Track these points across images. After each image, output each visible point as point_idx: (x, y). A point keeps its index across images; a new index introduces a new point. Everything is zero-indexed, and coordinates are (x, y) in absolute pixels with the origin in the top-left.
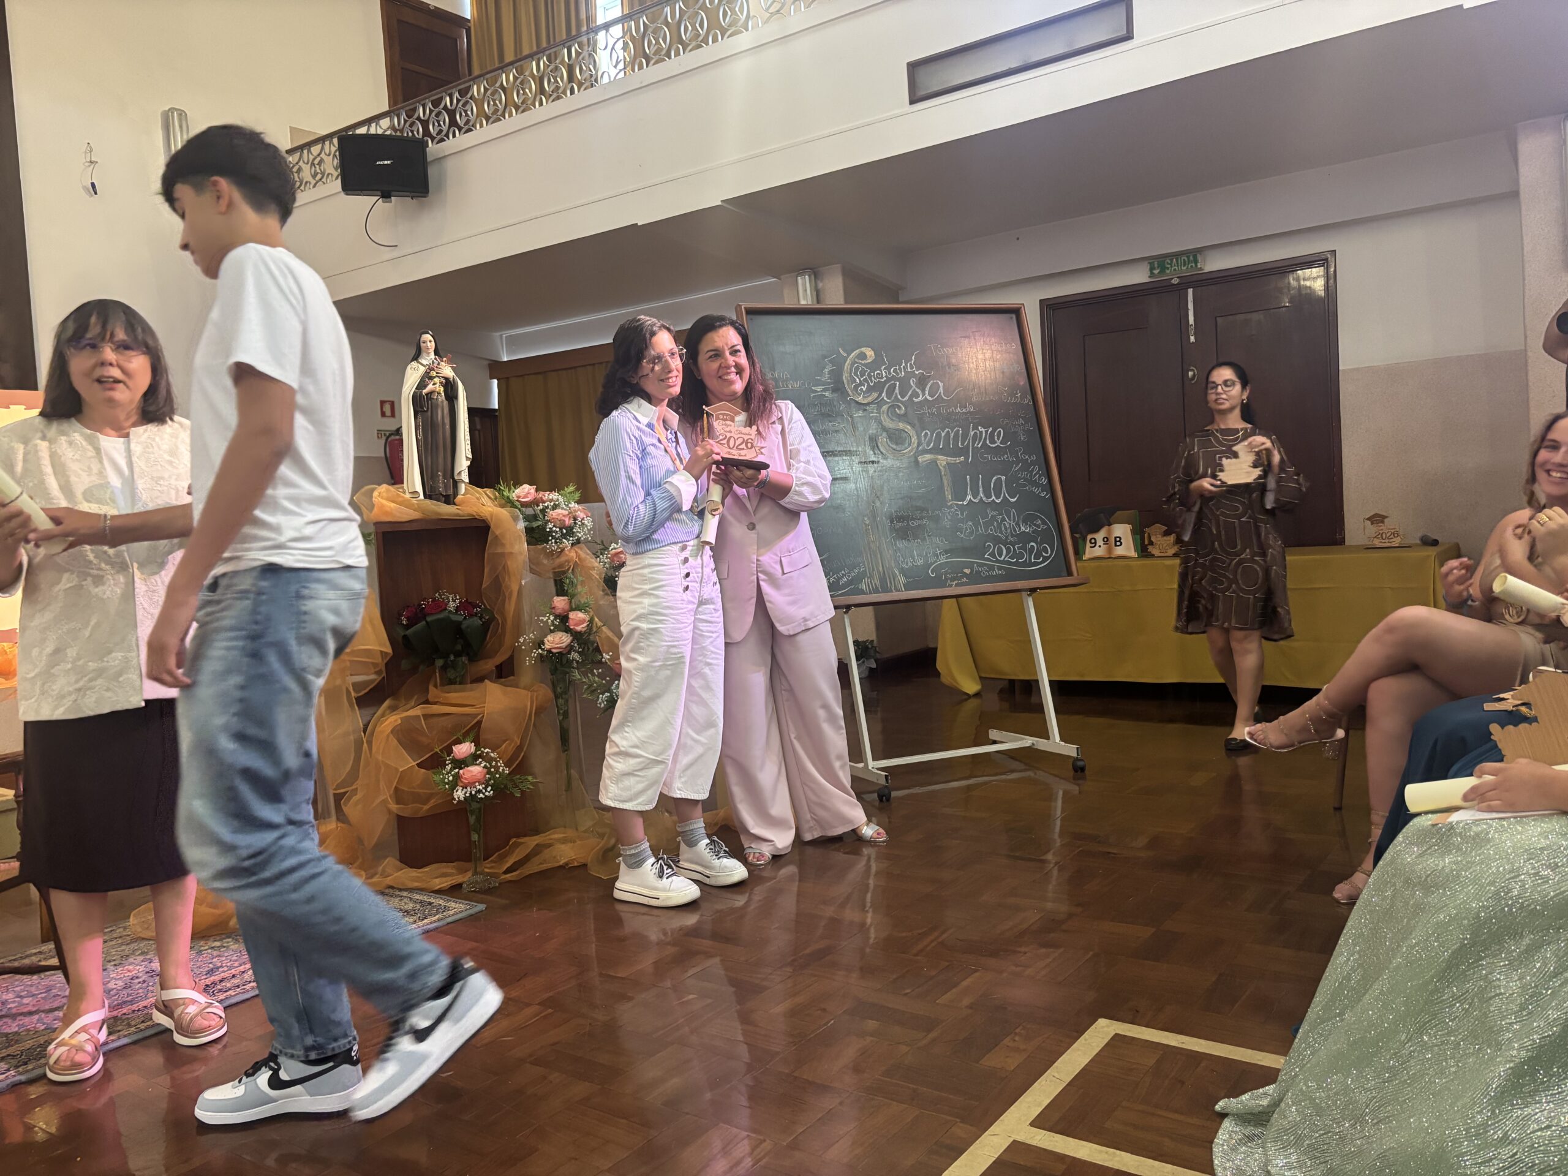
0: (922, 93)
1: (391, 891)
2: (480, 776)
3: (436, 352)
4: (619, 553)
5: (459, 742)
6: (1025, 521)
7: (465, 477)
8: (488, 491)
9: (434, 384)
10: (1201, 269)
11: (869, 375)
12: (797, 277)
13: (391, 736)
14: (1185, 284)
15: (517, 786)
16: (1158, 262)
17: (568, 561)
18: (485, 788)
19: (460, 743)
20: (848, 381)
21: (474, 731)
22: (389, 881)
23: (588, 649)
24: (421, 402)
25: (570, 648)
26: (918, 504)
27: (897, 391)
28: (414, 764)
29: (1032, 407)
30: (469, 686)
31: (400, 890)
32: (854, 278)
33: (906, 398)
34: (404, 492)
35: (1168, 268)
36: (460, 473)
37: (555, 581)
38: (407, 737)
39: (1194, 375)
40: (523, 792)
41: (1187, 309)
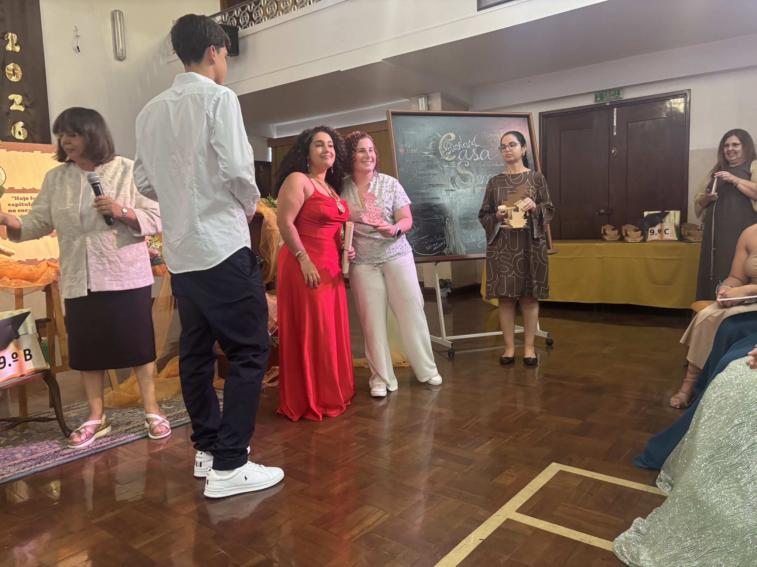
0: (483, 5)
10: (621, 98)
11: (452, 147)
14: (613, 105)
16: (599, 94)
20: (441, 150)
26: (474, 212)
27: (466, 155)
32: (446, 99)
33: (470, 159)
39: (615, 152)
41: (613, 119)
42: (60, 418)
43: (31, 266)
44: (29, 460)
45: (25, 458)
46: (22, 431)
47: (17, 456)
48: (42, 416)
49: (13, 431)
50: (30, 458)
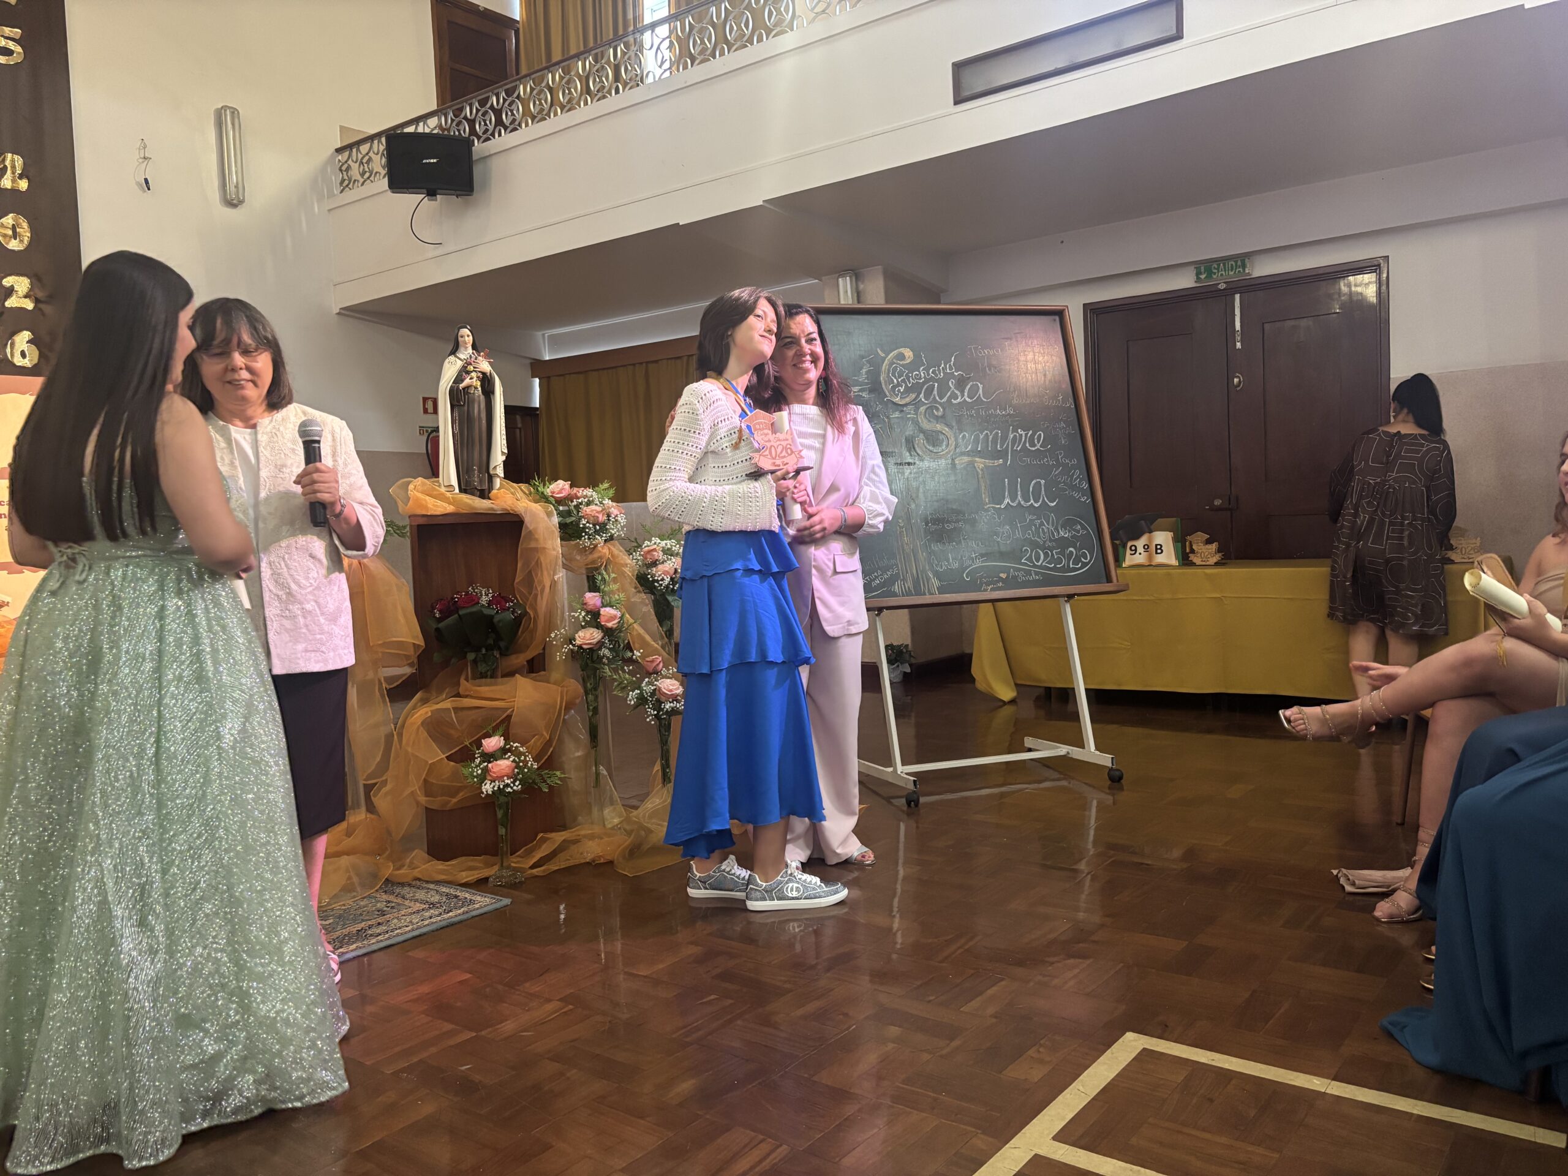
0: (966, 93)
1: (418, 883)
2: (508, 771)
3: (474, 347)
4: (652, 550)
5: (488, 735)
6: (1064, 526)
7: (500, 472)
8: (523, 486)
9: (471, 379)
10: (1249, 274)
11: (907, 376)
12: (838, 278)
13: (422, 729)
14: (1232, 289)
15: (545, 781)
16: (1205, 267)
17: (600, 557)
18: (514, 783)
19: (490, 736)
20: (885, 382)
21: (504, 725)
22: (416, 873)
23: (619, 646)
24: (458, 396)
25: (600, 644)
26: (954, 507)
27: (935, 392)
28: (444, 756)
29: (1074, 410)
30: (500, 680)
31: (427, 882)
32: (894, 279)
33: (945, 400)
34: (439, 486)
35: (1215, 273)
36: (495, 467)
37: (588, 577)
38: (436, 728)
39: (1240, 382)
40: (550, 787)
41: (1234, 315)
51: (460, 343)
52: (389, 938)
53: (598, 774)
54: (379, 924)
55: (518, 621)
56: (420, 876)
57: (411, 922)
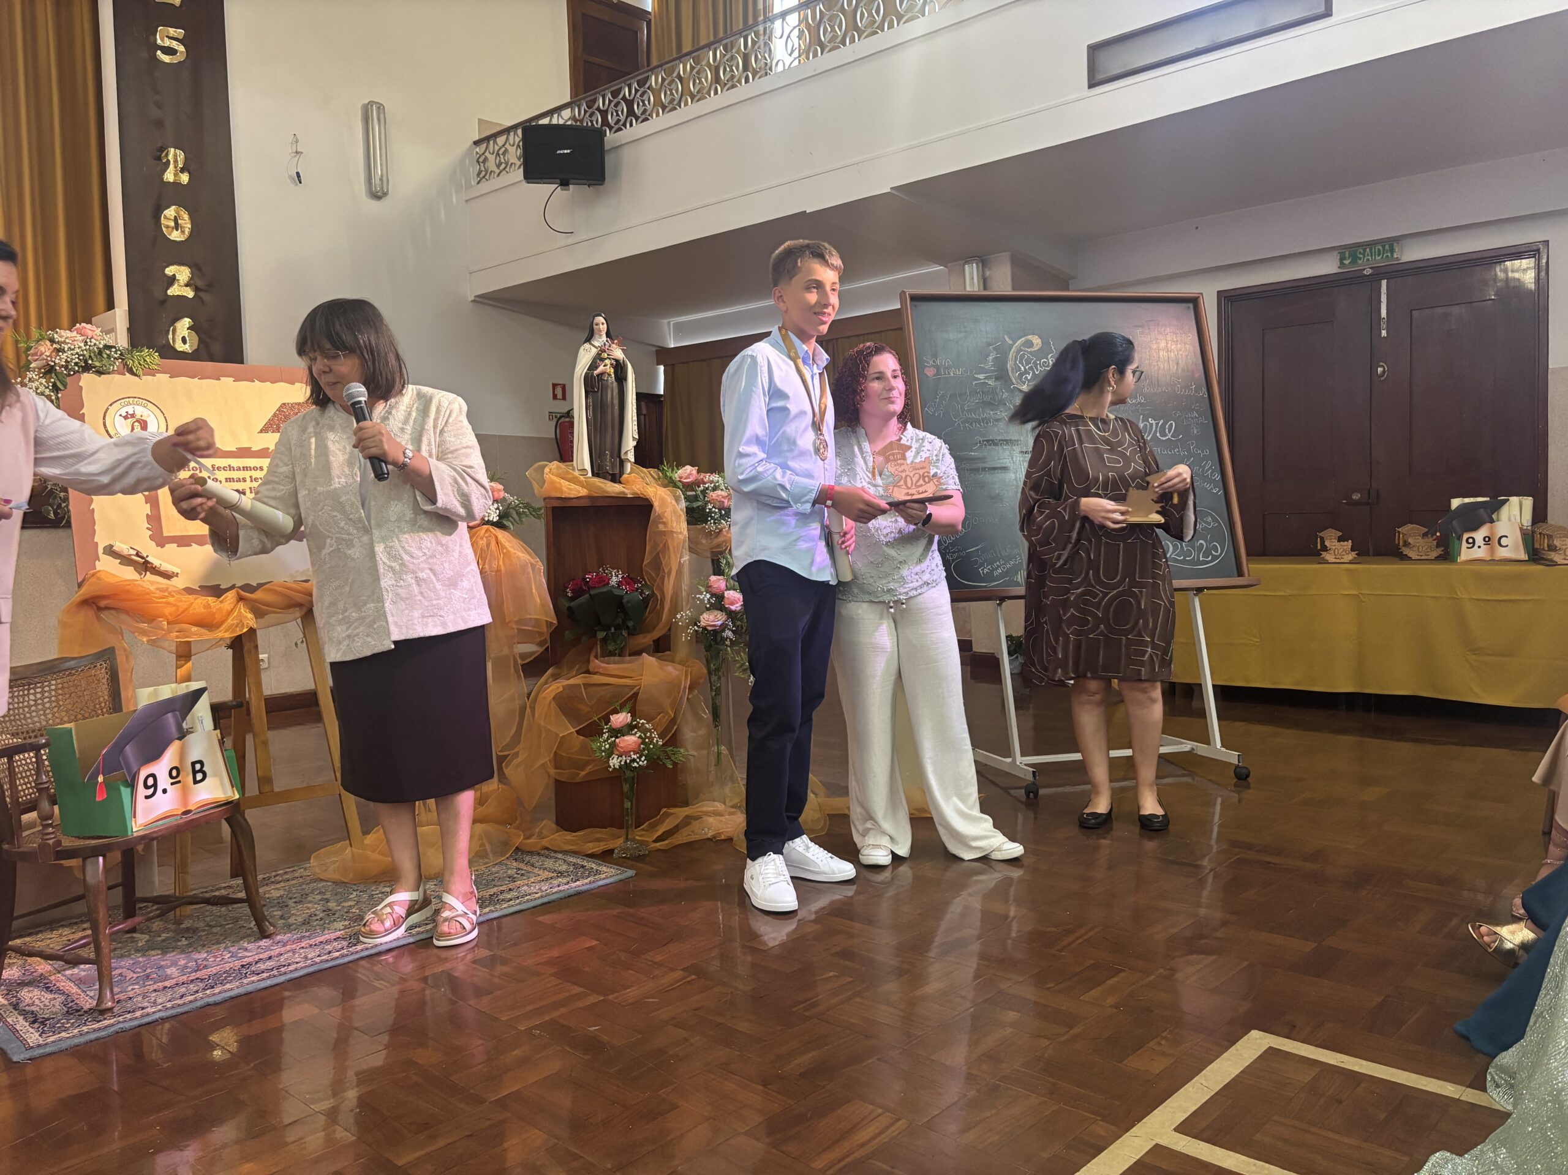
0: (1100, 76)
1: (547, 852)
2: (634, 746)
3: (608, 335)
5: (616, 712)
7: (631, 457)
8: (652, 471)
9: (605, 366)
10: (1397, 259)
11: (1035, 363)
12: (964, 265)
13: (553, 703)
14: (1378, 274)
15: (669, 758)
16: (1349, 252)
18: (640, 758)
19: (617, 713)
20: (1012, 369)
21: (631, 702)
22: (545, 842)
24: (592, 383)
25: (724, 627)
28: (573, 730)
29: (1207, 400)
30: (628, 658)
31: (555, 852)
32: (1022, 265)
34: (573, 469)
35: (1360, 259)
36: (626, 453)
37: (713, 561)
38: (566, 704)
39: (1384, 372)
40: (675, 764)
41: (1380, 302)
42: (251, 901)
43: (209, 598)
44: (192, 981)
45: (185, 977)
46: (178, 922)
47: (169, 971)
48: (217, 893)
49: (161, 923)
50: (193, 976)
51: (595, 331)
52: (520, 904)
53: (719, 754)
54: (510, 890)
55: (646, 601)
56: (549, 846)
57: (540, 889)
